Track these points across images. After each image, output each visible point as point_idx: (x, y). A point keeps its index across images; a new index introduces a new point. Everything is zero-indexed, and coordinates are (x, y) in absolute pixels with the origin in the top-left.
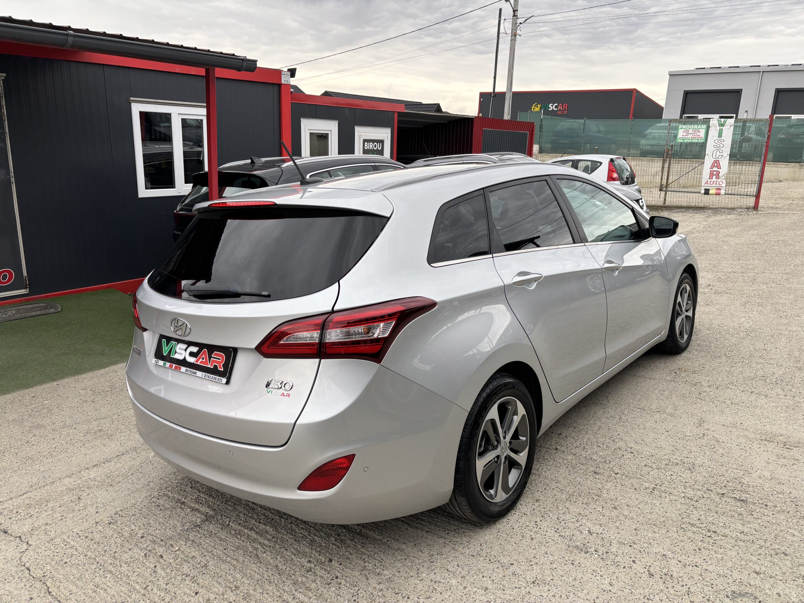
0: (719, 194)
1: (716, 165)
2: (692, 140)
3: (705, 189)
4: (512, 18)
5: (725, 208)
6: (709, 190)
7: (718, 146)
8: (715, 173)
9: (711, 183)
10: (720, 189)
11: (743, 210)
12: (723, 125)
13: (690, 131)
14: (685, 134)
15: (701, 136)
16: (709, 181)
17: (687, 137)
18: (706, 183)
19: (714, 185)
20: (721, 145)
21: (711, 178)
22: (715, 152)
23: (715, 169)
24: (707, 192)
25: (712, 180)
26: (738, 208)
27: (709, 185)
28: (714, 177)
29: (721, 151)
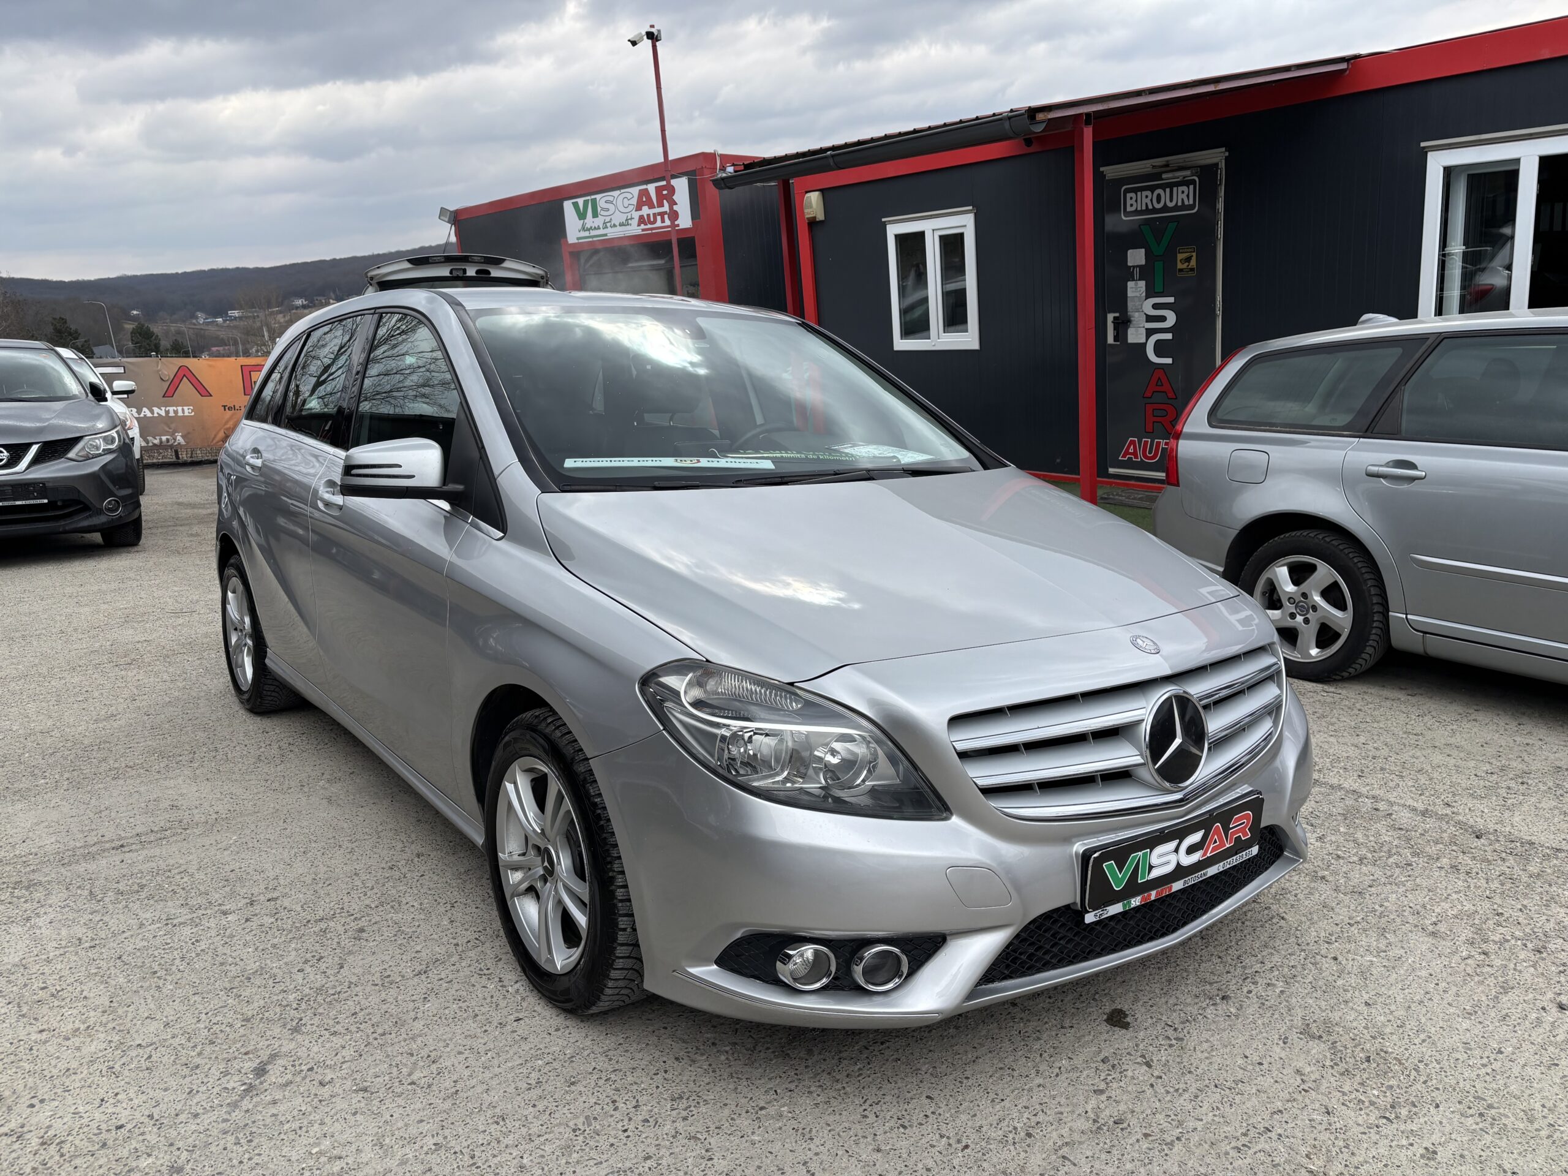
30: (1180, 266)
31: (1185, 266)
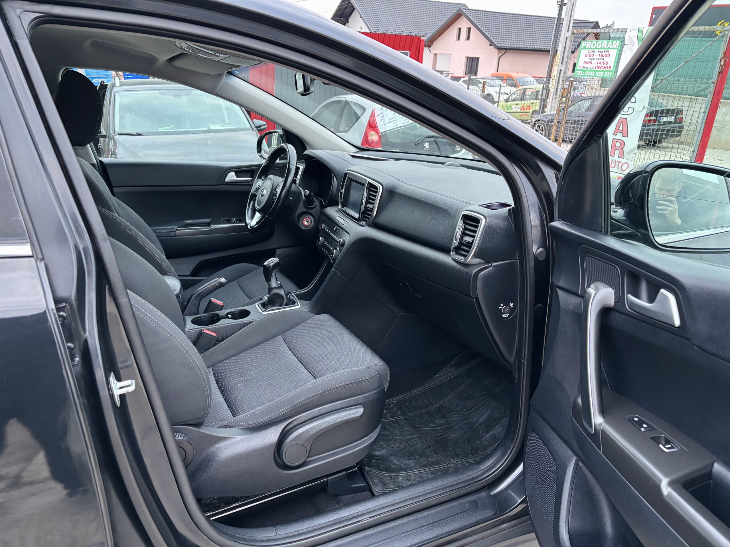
1: (621, 128)
2: (596, 72)
8: (618, 145)
13: (595, 54)
14: (588, 59)
15: (609, 65)
17: (589, 65)
23: (620, 136)
28: (617, 152)
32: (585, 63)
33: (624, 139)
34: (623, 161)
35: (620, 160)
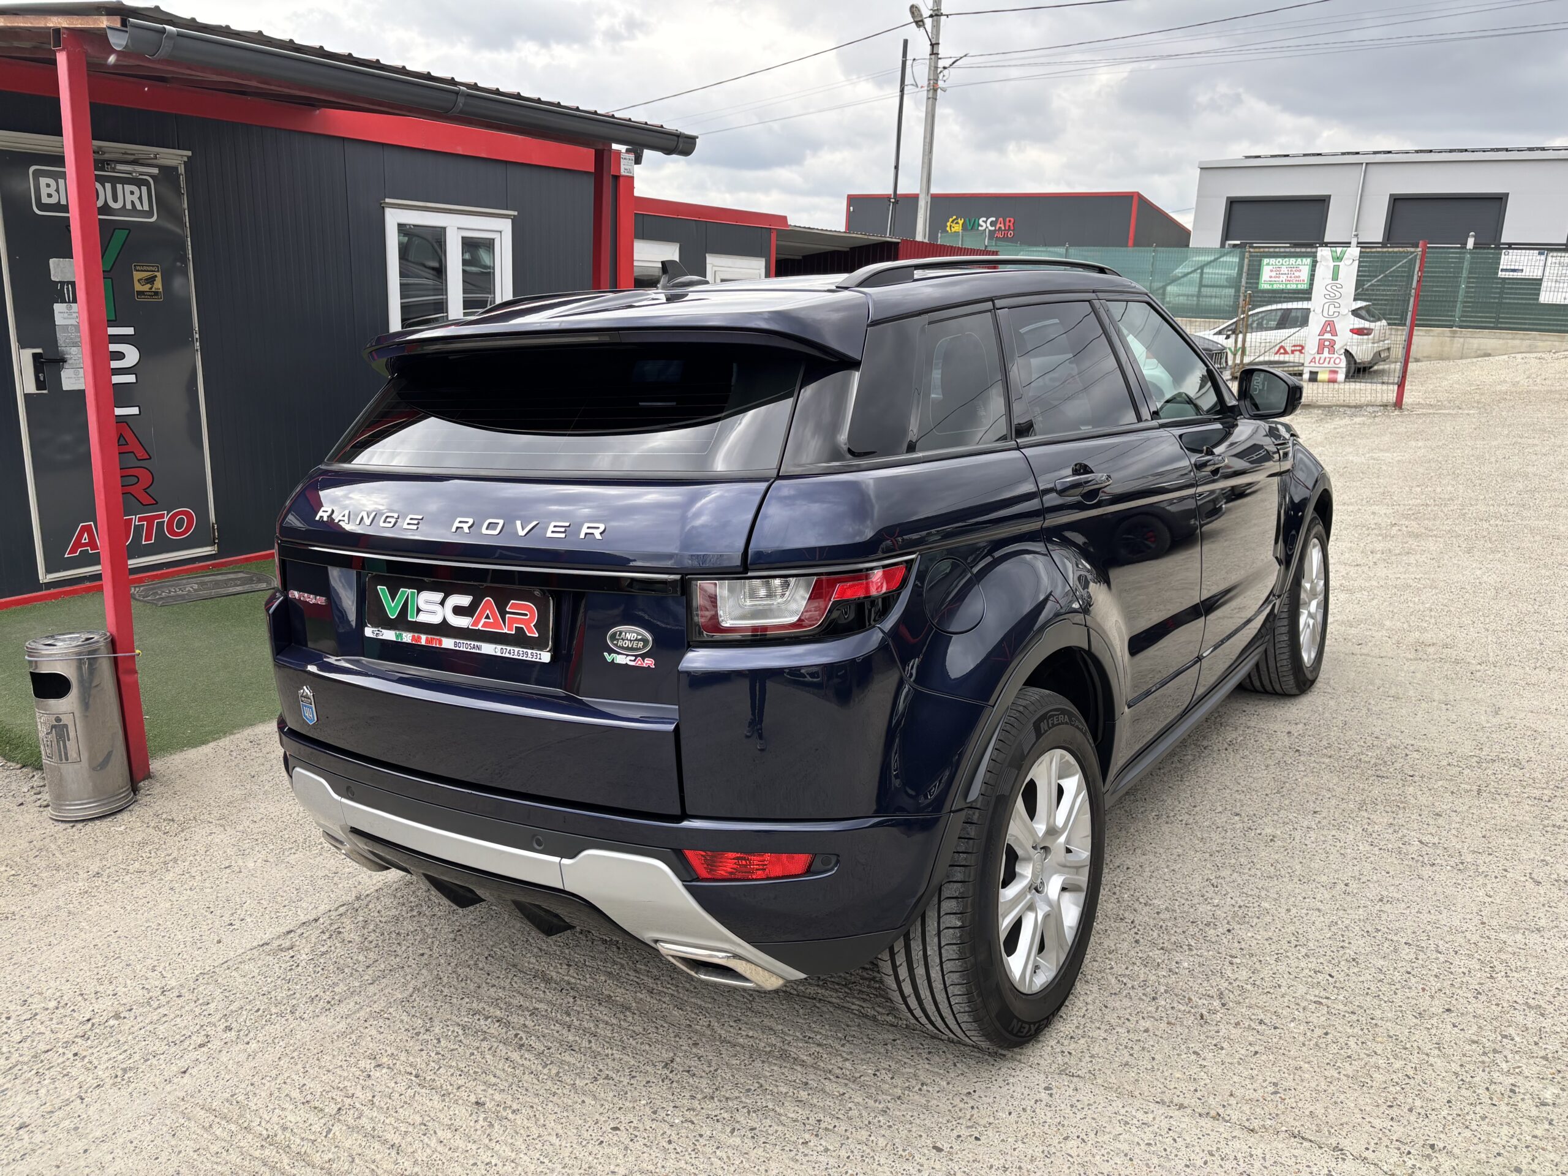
0: (1334, 381)
1: (1328, 329)
2: (1286, 284)
3: (1311, 372)
4: (928, 57)
5: (1344, 406)
6: (1317, 373)
7: (1332, 295)
8: (1327, 343)
9: (1321, 361)
10: (1336, 372)
11: (1376, 409)
12: (1339, 259)
13: (1282, 270)
14: (1273, 274)
15: (1301, 278)
16: (1317, 357)
17: (1277, 279)
18: (1313, 360)
19: (1326, 364)
20: (1338, 295)
21: (1320, 351)
22: (1326, 306)
23: (1328, 336)
24: (1313, 376)
25: (1323, 356)
26: (1367, 405)
27: (1318, 365)
28: (1326, 350)
29: (1337, 305)
30: (138, 287)
31: (146, 288)
32: (1271, 277)
33: (1334, 338)
34: (1336, 356)
35: (1331, 356)
